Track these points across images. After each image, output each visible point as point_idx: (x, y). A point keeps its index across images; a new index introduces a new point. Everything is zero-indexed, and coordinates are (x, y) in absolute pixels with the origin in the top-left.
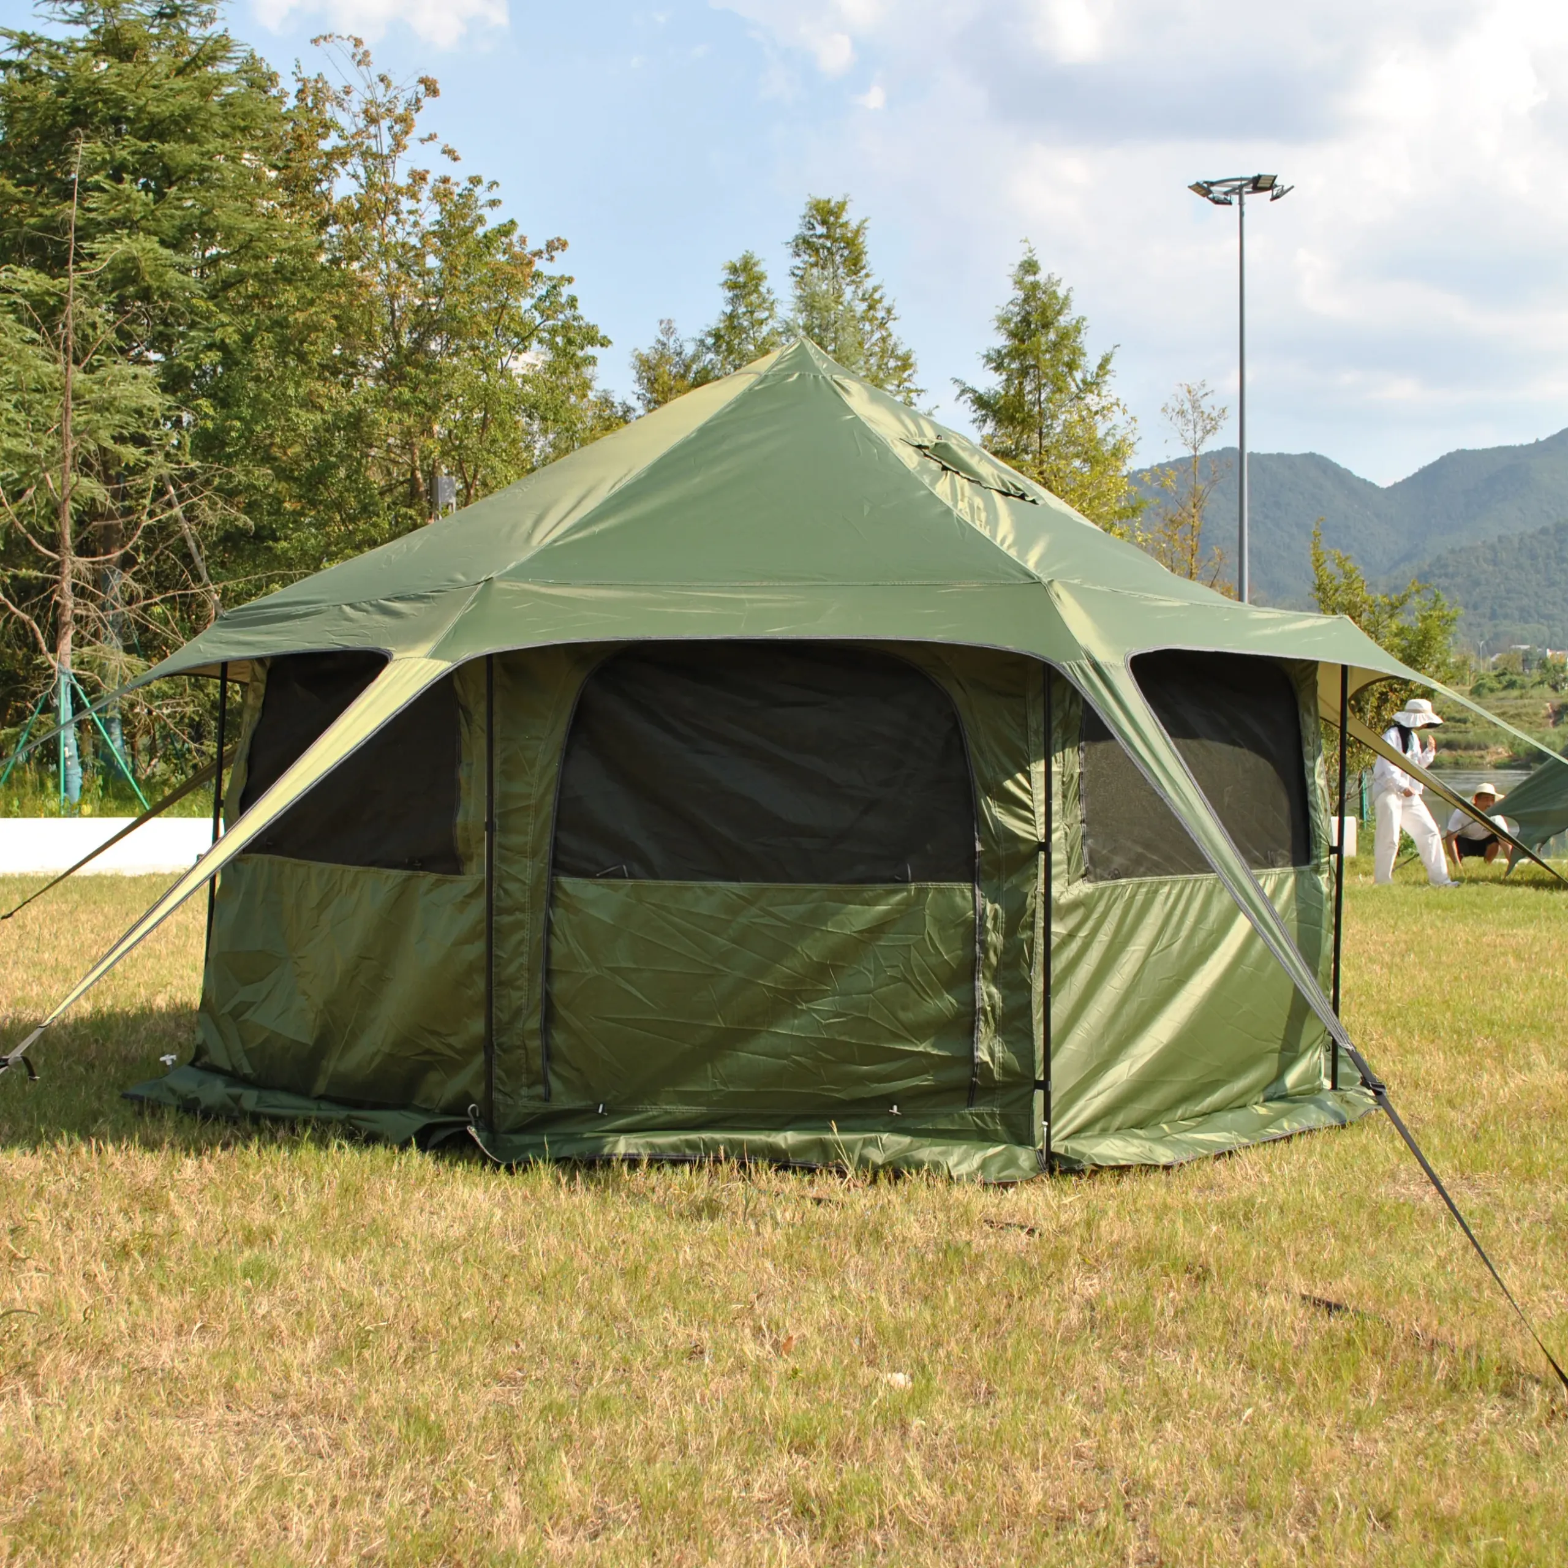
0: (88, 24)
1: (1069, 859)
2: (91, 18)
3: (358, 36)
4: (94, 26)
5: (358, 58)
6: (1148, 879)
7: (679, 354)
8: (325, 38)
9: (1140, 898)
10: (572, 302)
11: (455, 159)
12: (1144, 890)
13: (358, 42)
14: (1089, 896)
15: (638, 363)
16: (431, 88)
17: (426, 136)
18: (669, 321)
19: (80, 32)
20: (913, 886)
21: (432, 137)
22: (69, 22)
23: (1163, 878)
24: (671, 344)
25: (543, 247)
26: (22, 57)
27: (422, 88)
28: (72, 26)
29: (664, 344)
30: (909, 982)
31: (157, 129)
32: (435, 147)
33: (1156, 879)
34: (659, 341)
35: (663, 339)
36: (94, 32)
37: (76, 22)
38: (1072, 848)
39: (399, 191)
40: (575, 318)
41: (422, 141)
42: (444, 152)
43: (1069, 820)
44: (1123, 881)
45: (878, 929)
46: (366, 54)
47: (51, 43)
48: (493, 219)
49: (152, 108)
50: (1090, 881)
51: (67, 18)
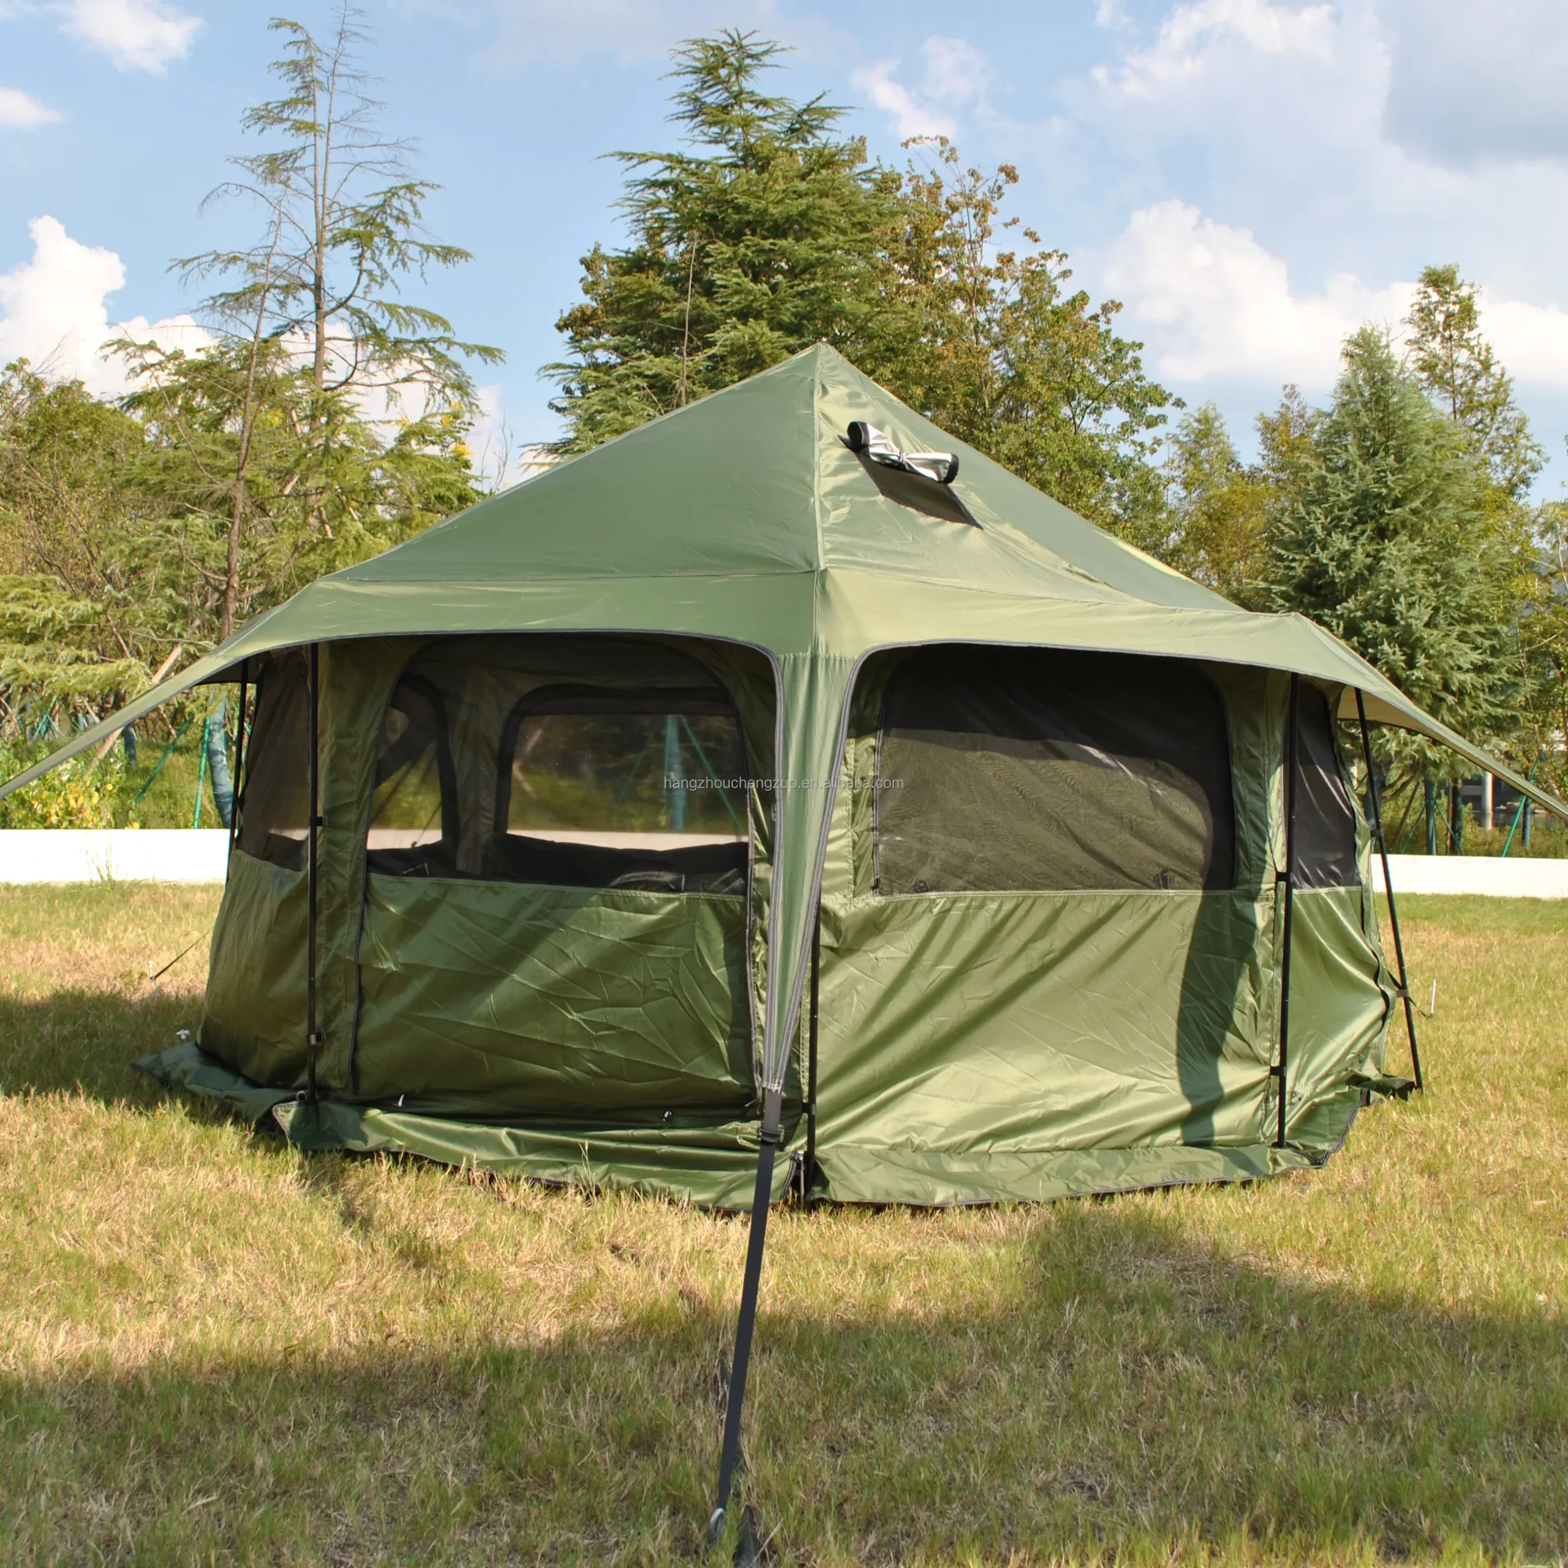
0: (726, 142)
1: (856, 869)
2: (729, 137)
3: (943, 135)
4: (732, 144)
5: (945, 155)
6: (970, 893)
7: (1302, 416)
8: (914, 141)
9: (956, 914)
10: (1136, 364)
11: (1036, 241)
12: (962, 905)
13: (944, 141)
14: (883, 909)
15: (1260, 425)
16: (1011, 175)
17: (1009, 220)
18: (1293, 387)
19: (722, 152)
20: (684, 896)
21: (1015, 221)
22: (710, 142)
23: (991, 893)
24: (1295, 407)
25: (1099, 312)
26: (674, 176)
27: (1003, 175)
28: (713, 146)
29: (1288, 408)
30: (675, 996)
31: (778, 230)
32: (1018, 230)
33: (980, 894)
34: (1283, 405)
35: (1287, 402)
36: (733, 148)
37: (715, 141)
38: (860, 858)
39: (988, 273)
40: (1139, 379)
41: (1006, 225)
42: (1026, 234)
43: (858, 829)
44: (932, 895)
45: (648, 938)
46: (953, 150)
47: (699, 164)
48: (1066, 291)
49: (774, 210)
50: (881, 894)
51: (707, 138)
